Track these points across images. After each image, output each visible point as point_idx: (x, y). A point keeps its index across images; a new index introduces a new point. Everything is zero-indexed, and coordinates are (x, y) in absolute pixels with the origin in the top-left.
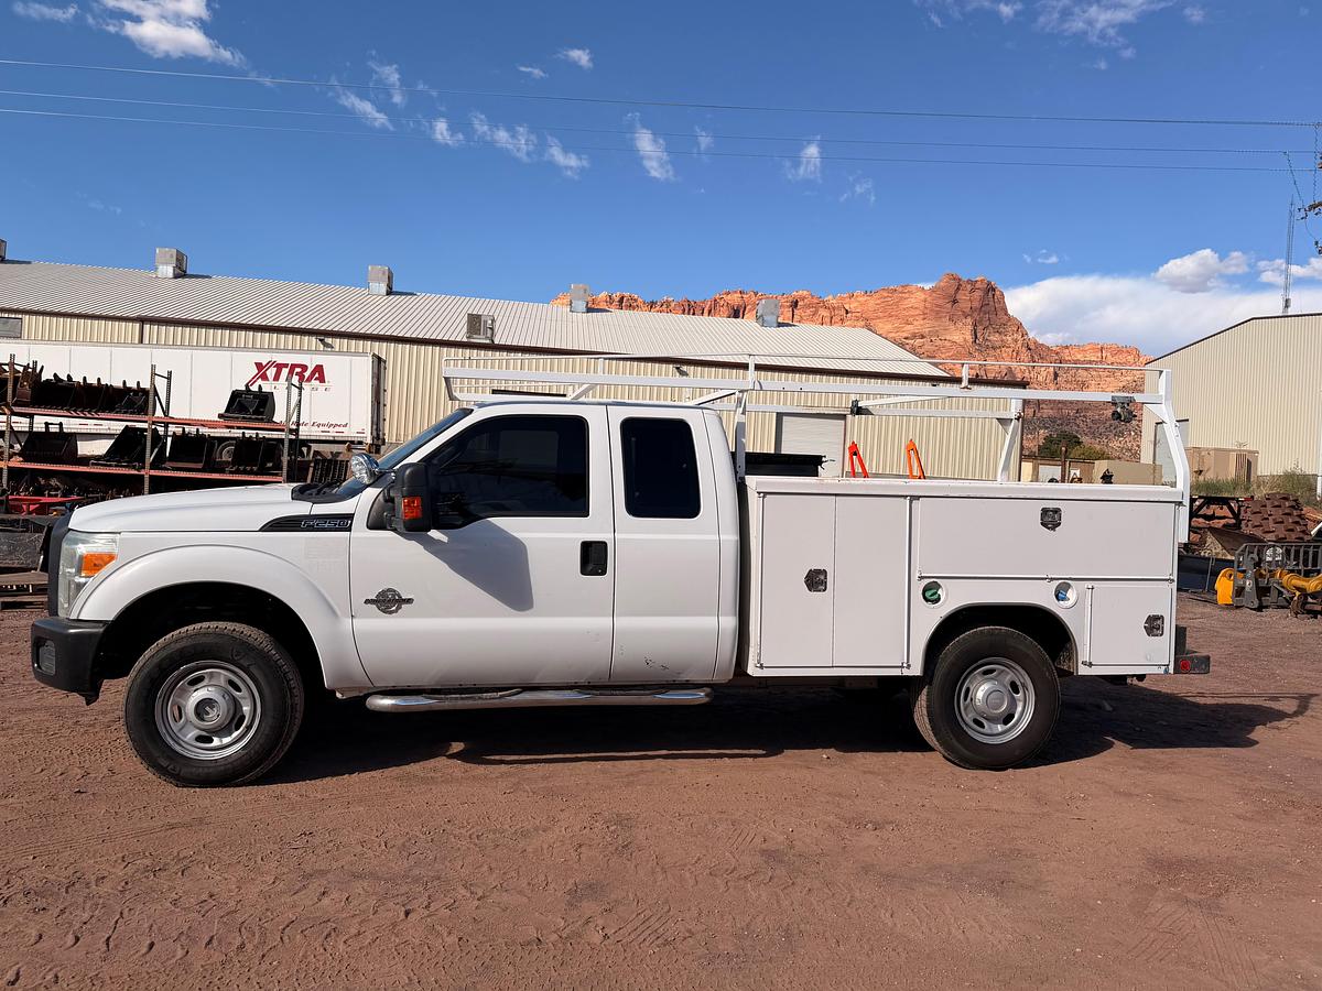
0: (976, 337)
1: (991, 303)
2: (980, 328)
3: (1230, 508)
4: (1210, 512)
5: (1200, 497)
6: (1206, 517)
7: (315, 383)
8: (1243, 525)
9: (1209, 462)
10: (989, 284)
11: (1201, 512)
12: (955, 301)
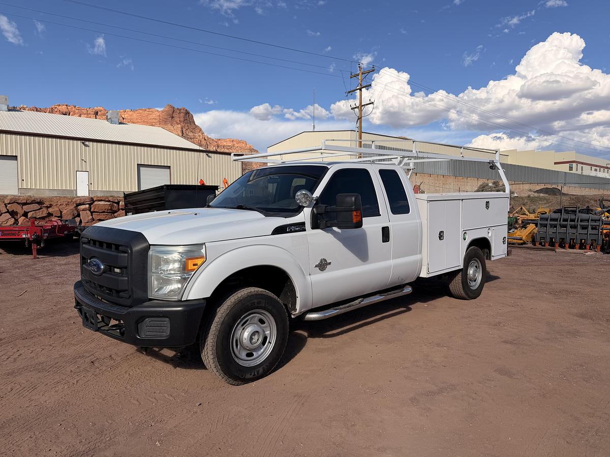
0: (183, 134)
1: (188, 119)
2: (184, 130)
10: (186, 110)
12: (172, 117)
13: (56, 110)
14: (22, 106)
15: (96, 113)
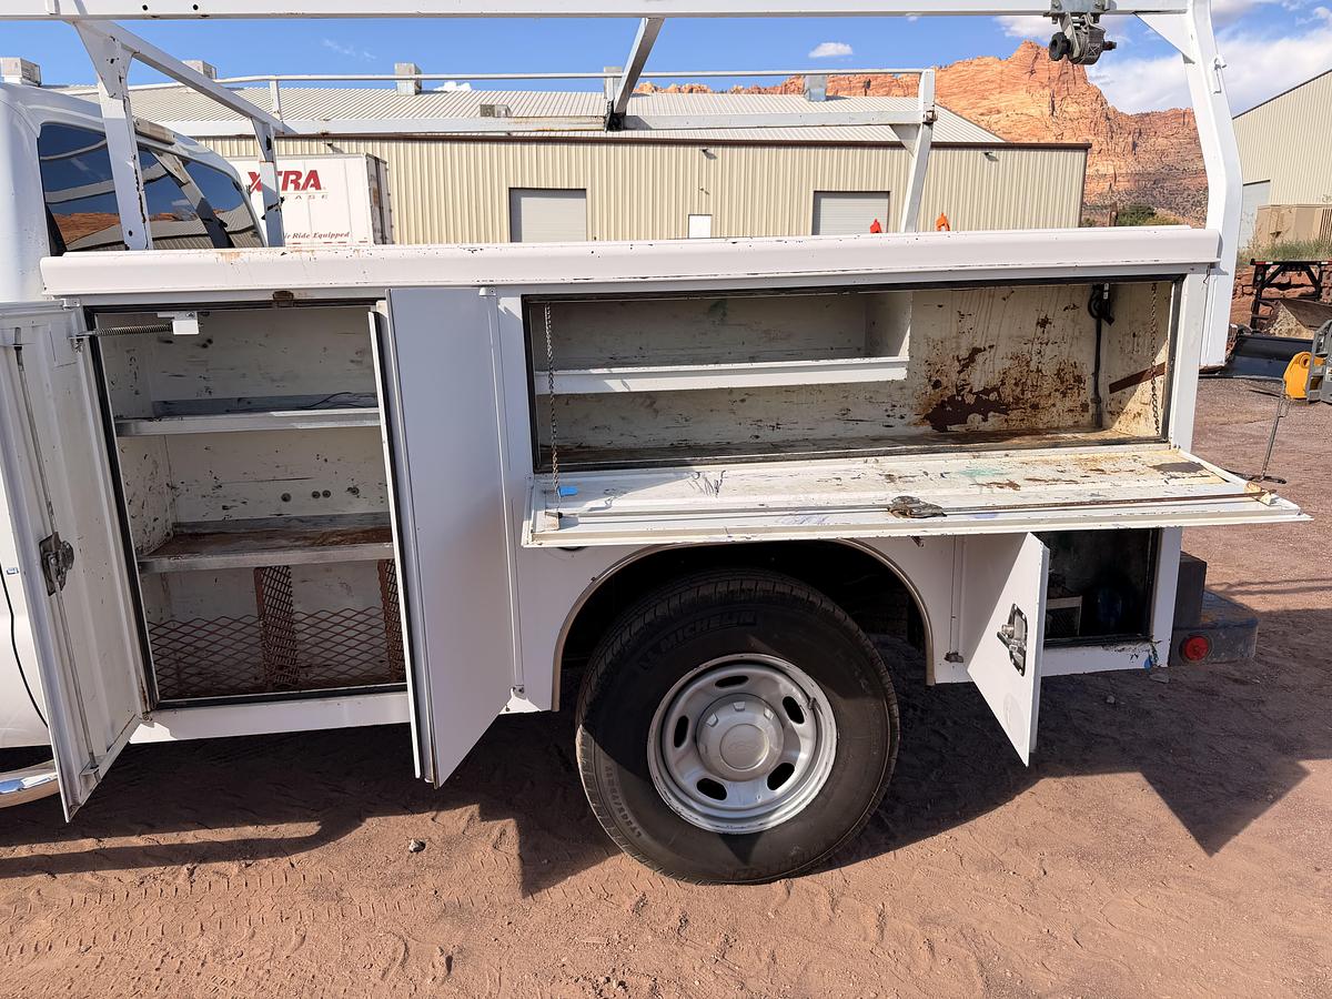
0: (1054, 110)
1: (1071, 71)
2: (1057, 100)
3: (1311, 275)
4: (1285, 280)
5: (1275, 263)
6: (1281, 287)
7: (311, 190)
8: (1324, 294)
9: (1290, 221)
11: (1275, 281)
12: (1033, 72)
13: (793, 87)
14: (735, 87)
15: (868, 85)
